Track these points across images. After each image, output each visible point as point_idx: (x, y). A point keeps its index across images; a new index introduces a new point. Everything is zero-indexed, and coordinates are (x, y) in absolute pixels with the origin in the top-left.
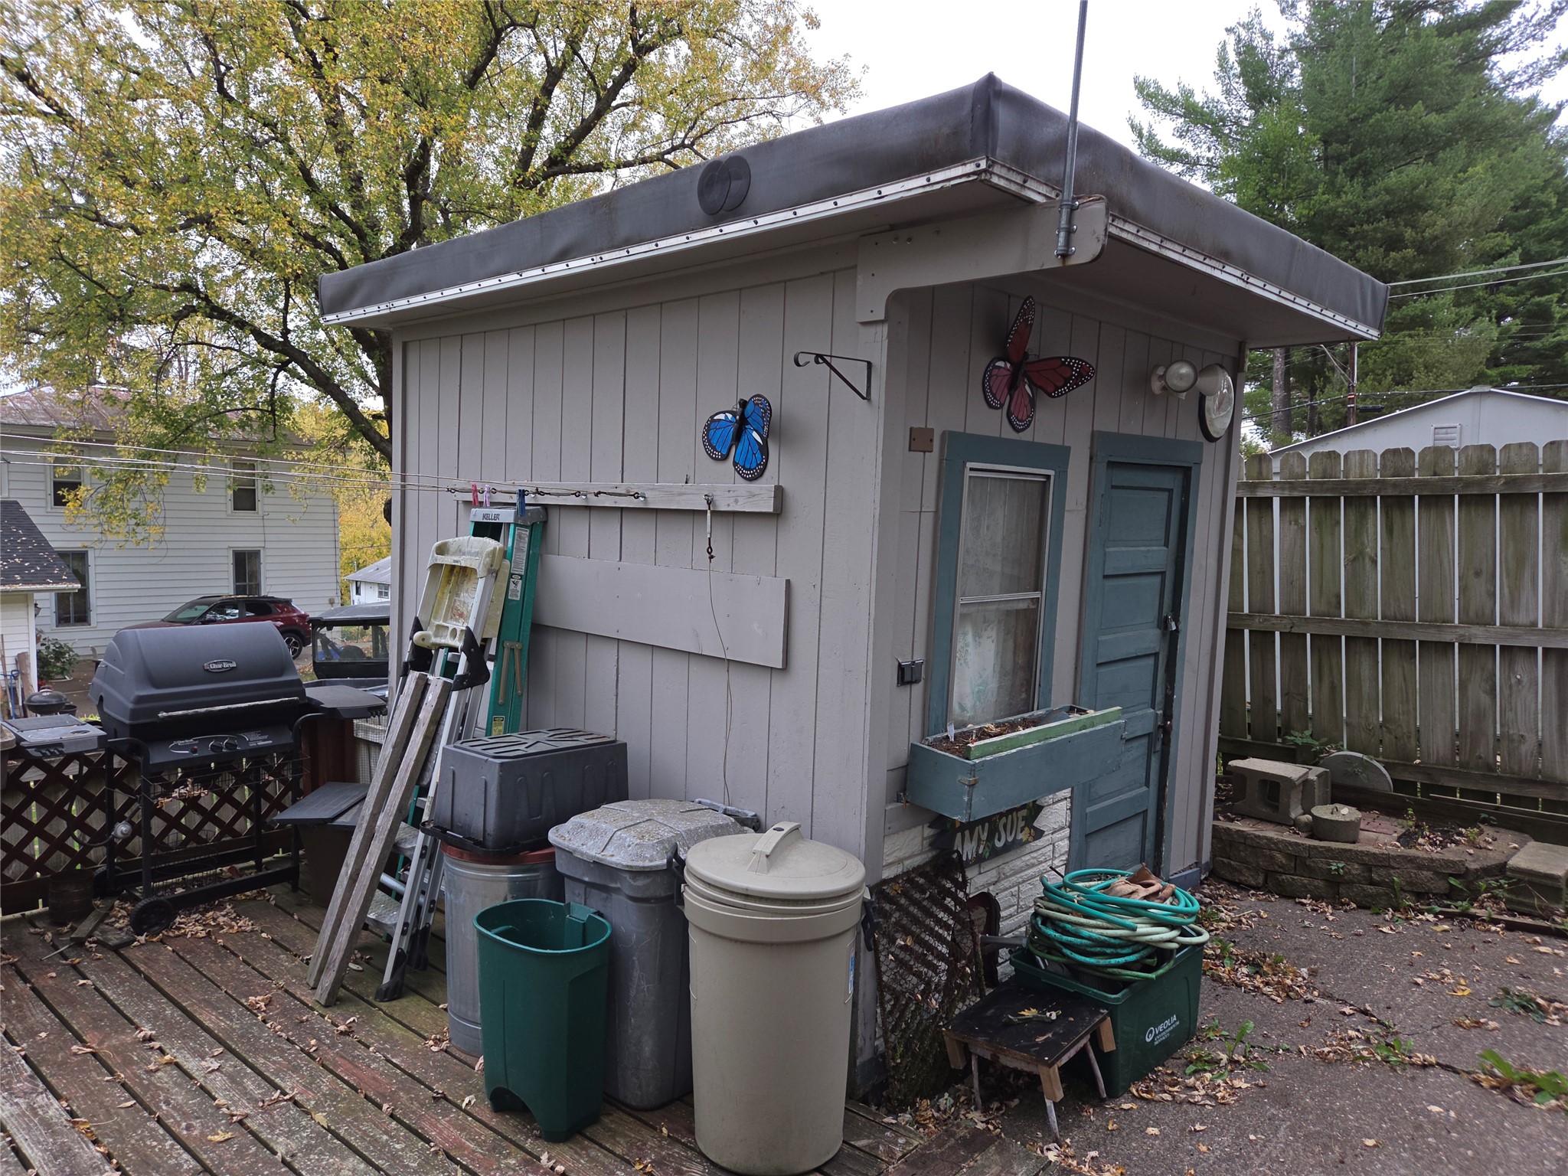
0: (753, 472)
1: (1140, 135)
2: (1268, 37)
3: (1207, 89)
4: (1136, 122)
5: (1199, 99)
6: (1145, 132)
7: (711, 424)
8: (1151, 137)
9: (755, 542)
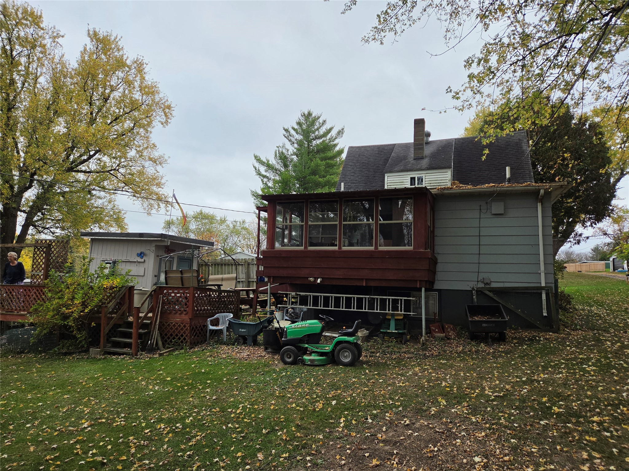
0: (142, 258)
1: (256, 169)
2: (288, 150)
3: (273, 161)
4: (255, 165)
5: (270, 162)
6: (257, 168)
7: (138, 254)
8: (259, 170)
9: (141, 264)
